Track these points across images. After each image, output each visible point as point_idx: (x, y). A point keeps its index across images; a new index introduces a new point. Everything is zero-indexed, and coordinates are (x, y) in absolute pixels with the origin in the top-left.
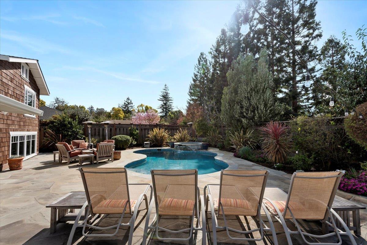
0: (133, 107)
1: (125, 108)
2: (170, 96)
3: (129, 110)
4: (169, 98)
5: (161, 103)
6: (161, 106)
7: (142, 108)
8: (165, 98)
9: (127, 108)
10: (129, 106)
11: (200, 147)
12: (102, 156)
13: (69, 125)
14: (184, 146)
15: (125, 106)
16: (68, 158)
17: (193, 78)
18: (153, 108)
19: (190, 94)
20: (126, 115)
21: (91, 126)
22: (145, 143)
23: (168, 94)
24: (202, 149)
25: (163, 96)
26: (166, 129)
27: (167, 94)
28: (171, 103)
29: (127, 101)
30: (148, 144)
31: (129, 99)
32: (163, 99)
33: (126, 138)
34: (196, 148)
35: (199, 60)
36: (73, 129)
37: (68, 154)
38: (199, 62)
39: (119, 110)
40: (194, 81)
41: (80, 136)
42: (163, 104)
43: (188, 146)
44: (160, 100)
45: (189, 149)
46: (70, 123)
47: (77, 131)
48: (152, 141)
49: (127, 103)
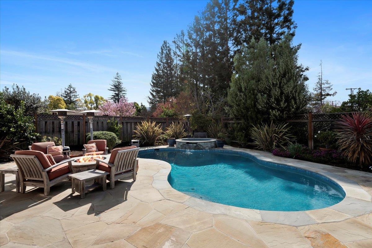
0: (77, 96)
1: (66, 97)
2: (123, 86)
3: (71, 100)
4: (122, 88)
5: (113, 93)
6: (113, 97)
7: (91, 98)
8: (118, 88)
9: (68, 98)
10: (71, 95)
11: (213, 145)
12: (119, 172)
13: (9, 116)
14: (194, 145)
15: (66, 95)
16: (45, 182)
17: (156, 68)
18: (105, 98)
19: (152, 85)
20: (68, 106)
21: (65, 117)
22: (132, 141)
23: (121, 83)
24: (216, 147)
25: (115, 86)
26: (157, 123)
27: (119, 83)
28: (124, 94)
29: (69, 89)
30: (137, 142)
31: (72, 87)
32: (115, 89)
33: (111, 136)
34: (210, 146)
35: (161, 48)
36: (19, 123)
37: (44, 174)
38: (162, 50)
39: (59, 100)
40: (157, 70)
41: (30, 133)
42: (114, 95)
43: (201, 143)
44: (111, 90)
45: (201, 147)
46: (9, 112)
47: (25, 125)
48: (142, 138)
49: (69, 92)
